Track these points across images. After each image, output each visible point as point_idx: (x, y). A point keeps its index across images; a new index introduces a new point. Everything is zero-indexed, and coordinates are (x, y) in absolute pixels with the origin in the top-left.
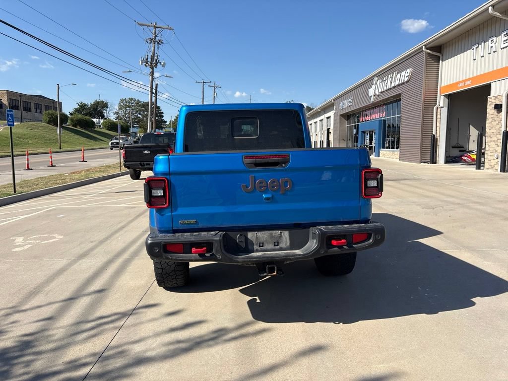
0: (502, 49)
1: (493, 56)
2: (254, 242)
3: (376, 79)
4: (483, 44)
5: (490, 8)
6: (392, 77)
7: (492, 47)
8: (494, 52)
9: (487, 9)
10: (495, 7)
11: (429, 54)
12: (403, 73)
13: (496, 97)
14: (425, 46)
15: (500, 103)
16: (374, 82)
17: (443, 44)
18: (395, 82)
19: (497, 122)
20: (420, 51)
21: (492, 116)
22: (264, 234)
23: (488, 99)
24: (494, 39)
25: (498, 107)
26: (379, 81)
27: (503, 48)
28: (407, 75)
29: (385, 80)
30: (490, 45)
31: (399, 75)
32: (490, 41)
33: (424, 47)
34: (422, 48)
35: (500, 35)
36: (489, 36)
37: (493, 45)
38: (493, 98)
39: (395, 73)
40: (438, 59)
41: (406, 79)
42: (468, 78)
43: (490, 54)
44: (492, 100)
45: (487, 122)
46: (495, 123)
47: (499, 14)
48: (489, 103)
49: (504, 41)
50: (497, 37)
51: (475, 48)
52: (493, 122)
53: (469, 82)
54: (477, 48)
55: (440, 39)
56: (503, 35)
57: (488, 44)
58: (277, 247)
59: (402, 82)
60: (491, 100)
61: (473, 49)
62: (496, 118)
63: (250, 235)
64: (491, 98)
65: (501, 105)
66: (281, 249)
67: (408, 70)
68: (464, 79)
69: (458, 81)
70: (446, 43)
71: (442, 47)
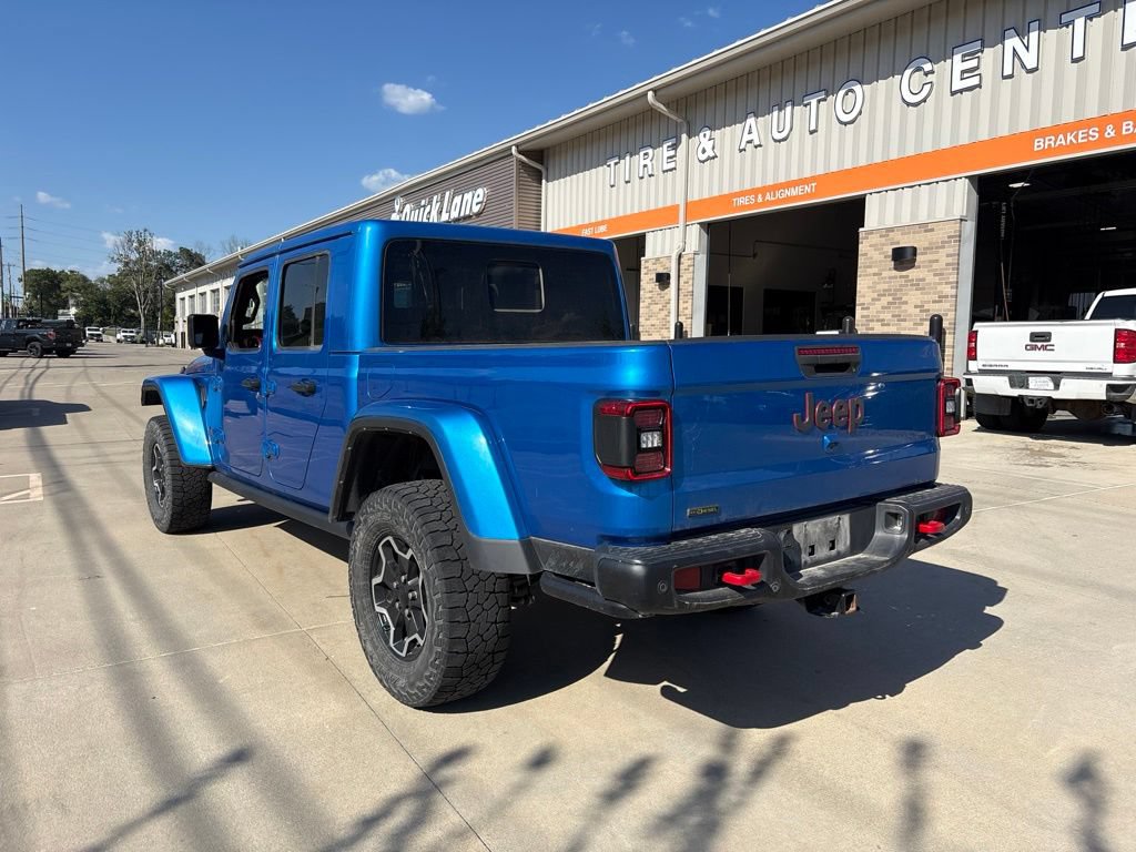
0: (664, 172)
1: (649, 184)
2: (802, 546)
3: (399, 201)
4: (628, 158)
5: (650, 94)
6: (442, 202)
7: (645, 166)
8: (650, 176)
9: (645, 94)
10: (659, 93)
11: (523, 163)
12: (468, 196)
13: (658, 259)
14: (517, 146)
15: (665, 271)
16: (397, 208)
17: (548, 148)
18: (449, 212)
19: (660, 306)
20: (505, 154)
21: (650, 295)
22: (817, 525)
23: (643, 263)
24: (650, 151)
25: (663, 280)
26: (408, 206)
27: (667, 171)
28: (476, 200)
29: (424, 206)
30: (643, 163)
31: (457, 199)
32: (642, 153)
33: (514, 148)
34: (510, 148)
35: (660, 145)
36: (639, 144)
37: (648, 162)
38: (650, 262)
39: (448, 193)
40: (538, 177)
41: (476, 209)
42: (600, 219)
43: (642, 178)
44: (650, 265)
45: (641, 305)
46: (656, 308)
47: (662, 107)
48: (643, 271)
49: (668, 158)
50: (654, 148)
51: (612, 163)
52: (652, 307)
53: (603, 229)
54: (616, 164)
55: (544, 138)
56: (665, 146)
57: (639, 159)
58: (834, 552)
59: (467, 213)
60: (647, 265)
61: (609, 166)
62: (657, 299)
63: (797, 529)
64: (646, 261)
65: (668, 276)
66: (839, 556)
67: (480, 191)
68: (593, 220)
69: (580, 223)
70: (554, 147)
71: (545, 154)
